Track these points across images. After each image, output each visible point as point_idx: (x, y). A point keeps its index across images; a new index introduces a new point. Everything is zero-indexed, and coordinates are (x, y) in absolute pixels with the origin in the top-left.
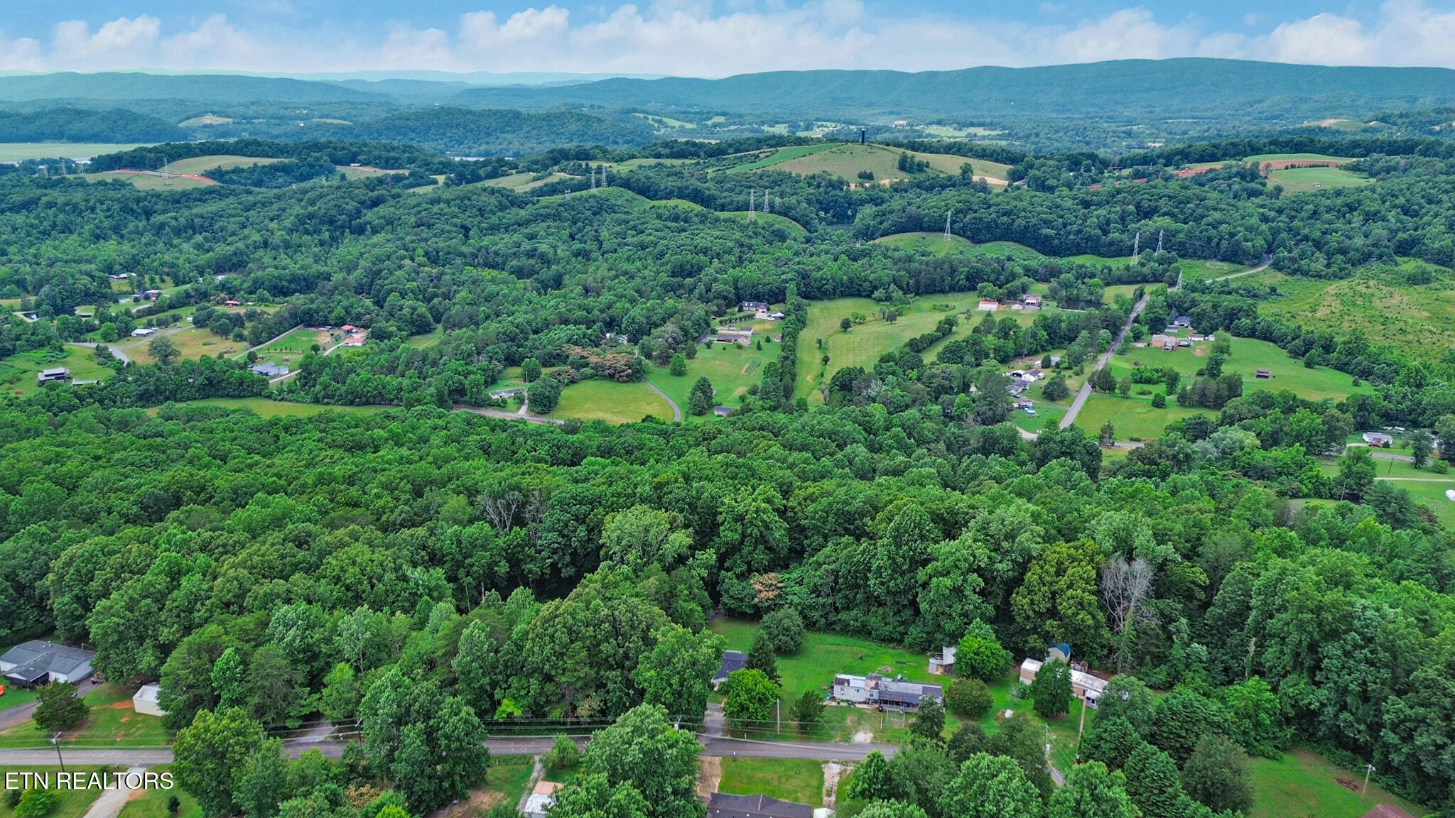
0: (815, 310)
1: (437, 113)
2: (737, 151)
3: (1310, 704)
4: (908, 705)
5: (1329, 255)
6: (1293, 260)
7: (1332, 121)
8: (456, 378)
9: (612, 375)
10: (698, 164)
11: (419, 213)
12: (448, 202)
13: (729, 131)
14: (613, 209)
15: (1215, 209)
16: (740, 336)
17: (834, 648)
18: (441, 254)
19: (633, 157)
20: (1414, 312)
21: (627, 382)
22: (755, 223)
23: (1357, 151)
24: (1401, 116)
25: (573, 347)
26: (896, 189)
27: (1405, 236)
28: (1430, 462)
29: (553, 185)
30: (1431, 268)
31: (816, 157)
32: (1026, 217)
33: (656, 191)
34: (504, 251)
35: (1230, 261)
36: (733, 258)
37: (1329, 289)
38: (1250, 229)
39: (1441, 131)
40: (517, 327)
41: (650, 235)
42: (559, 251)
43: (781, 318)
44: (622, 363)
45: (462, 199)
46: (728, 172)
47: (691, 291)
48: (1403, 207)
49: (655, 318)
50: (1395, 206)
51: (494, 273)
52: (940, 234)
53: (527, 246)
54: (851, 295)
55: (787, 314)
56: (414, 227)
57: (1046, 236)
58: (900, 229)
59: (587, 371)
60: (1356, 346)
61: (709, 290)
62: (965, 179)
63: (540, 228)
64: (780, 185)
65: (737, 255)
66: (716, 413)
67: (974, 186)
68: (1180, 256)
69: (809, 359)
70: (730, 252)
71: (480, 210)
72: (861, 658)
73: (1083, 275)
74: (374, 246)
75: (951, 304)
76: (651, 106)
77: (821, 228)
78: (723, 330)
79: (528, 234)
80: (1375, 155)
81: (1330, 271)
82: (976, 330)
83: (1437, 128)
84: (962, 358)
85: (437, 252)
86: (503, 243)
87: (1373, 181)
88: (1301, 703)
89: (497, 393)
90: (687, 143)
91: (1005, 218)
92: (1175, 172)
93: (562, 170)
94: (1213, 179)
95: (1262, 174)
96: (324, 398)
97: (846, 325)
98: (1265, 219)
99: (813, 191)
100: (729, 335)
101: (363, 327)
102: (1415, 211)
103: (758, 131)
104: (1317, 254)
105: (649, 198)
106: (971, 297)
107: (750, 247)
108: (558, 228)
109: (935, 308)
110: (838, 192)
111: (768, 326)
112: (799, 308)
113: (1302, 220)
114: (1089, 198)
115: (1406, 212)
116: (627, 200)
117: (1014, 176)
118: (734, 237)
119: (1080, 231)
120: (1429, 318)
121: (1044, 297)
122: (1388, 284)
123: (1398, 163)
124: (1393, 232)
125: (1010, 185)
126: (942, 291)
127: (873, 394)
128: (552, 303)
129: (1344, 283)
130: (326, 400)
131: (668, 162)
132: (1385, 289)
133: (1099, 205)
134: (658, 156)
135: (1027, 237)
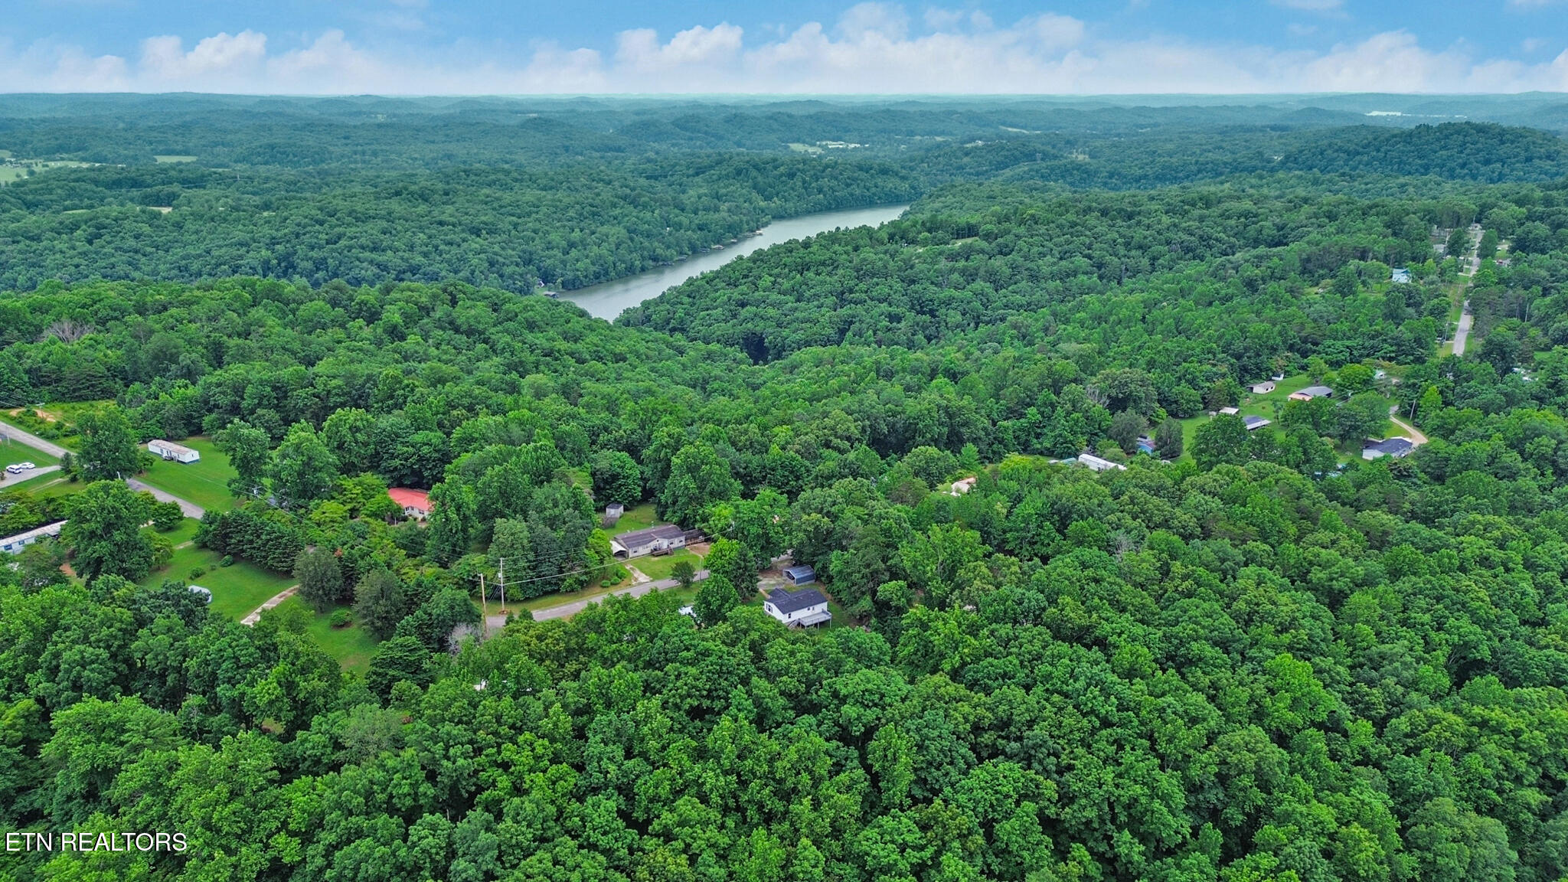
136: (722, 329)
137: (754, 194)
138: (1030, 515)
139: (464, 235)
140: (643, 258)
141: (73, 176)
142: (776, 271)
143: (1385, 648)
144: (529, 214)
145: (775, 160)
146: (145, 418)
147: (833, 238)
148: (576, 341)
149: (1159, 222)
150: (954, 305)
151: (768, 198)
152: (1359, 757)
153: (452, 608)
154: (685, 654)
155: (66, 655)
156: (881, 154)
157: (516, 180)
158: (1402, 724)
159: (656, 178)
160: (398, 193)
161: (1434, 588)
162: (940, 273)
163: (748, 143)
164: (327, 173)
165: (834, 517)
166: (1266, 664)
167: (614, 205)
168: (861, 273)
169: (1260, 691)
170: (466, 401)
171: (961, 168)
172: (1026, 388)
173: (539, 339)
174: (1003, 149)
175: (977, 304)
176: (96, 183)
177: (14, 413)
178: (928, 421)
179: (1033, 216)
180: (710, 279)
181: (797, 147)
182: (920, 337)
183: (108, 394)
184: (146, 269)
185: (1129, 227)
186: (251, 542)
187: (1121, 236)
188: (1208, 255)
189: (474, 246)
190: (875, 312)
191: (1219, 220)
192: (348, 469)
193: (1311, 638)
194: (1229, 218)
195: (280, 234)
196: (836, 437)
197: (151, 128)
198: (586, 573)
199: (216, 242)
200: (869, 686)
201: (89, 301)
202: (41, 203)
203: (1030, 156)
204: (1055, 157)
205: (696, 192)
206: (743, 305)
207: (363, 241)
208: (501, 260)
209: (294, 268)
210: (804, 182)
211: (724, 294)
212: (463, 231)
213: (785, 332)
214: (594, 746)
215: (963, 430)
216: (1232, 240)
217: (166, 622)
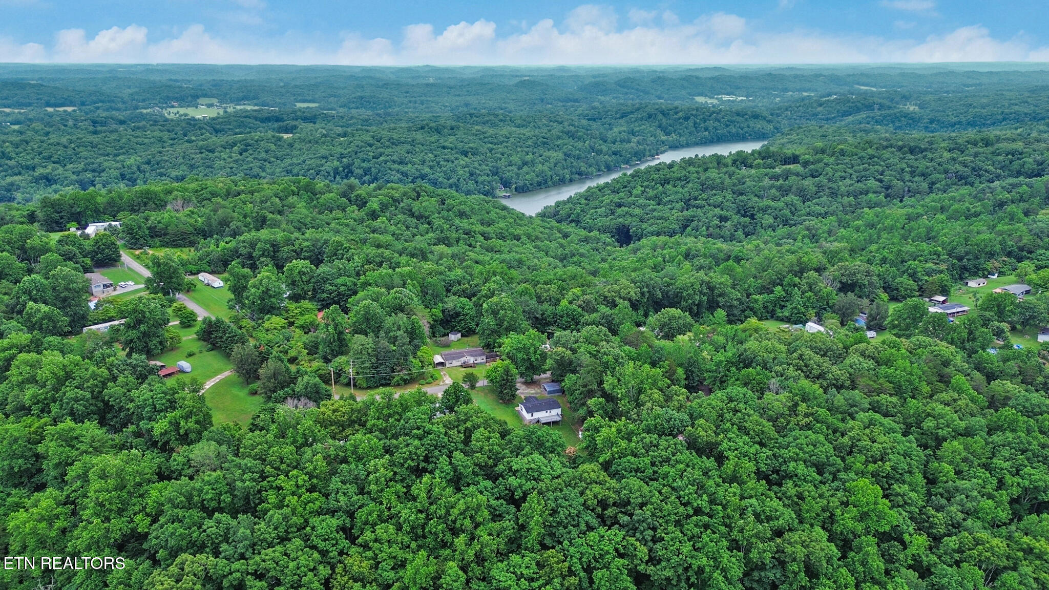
136: (602, 222)
137: (659, 131)
138: (721, 362)
139: (456, 156)
140: (572, 173)
141: (244, 114)
142: (646, 184)
143: (959, 483)
144: (501, 143)
145: (676, 108)
146: (200, 259)
147: (690, 162)
148: (489, 226)
149: (941, 157)
150: (769, 212)
151: (668, 134)
152: (910, 562)
153: (306, 388)
154: (415, 431)
155: (67, 394)
156: (760, 105)
157: (501, 121)
158: (952, 542)
159: (594, 120)
160: (422, 128)
161: (1022, 443)
162: (764, 188)
163: (666, 96)
164: (389, 114)
165: (574, 351)
166: (847, 484)
167: (559, 138)
168: (704, 187)
169: (835, 502)
170: (378, 260)
171: (815, 115)
172: (778, 272)
173: (464, 224)
174: (849, 102)
175: (787, 212)
176: (256, 119)
177: (137, 252)
178: (691, 291)
179: (842, 150)
180: (600, 189)
181: (700, 99)
182: (740, 233)
183: (192, 244)
184: (268, 171)
185: (916, 160)
186: (221, 337)
187: (909, 166)
188: (977, 182)
189: (462, 162)
190: (710, 214)
191: (990, 156)
192: (295, 298)
193: (894, 469)
194: (999, 154)
195: (346, 152)
196: (620, 298)
197: (296, 86)
198: (409, 374)
199: (310, 156)
200: (532, 466)
201: (199, 188)
202: (223, 130)
203: (870, 107)
204: (890, 108)
205: (619, 129)
206: (620, 206)
207: (395, 157)
208: (478, 172)
209: (352, 173)
210: (695, 123)
211: (607, 199)
212: (457, 153)
213: (644, 226)
214: (335, 483)
215: (719, 299)
216: (998, 171)
217: (125, 380)
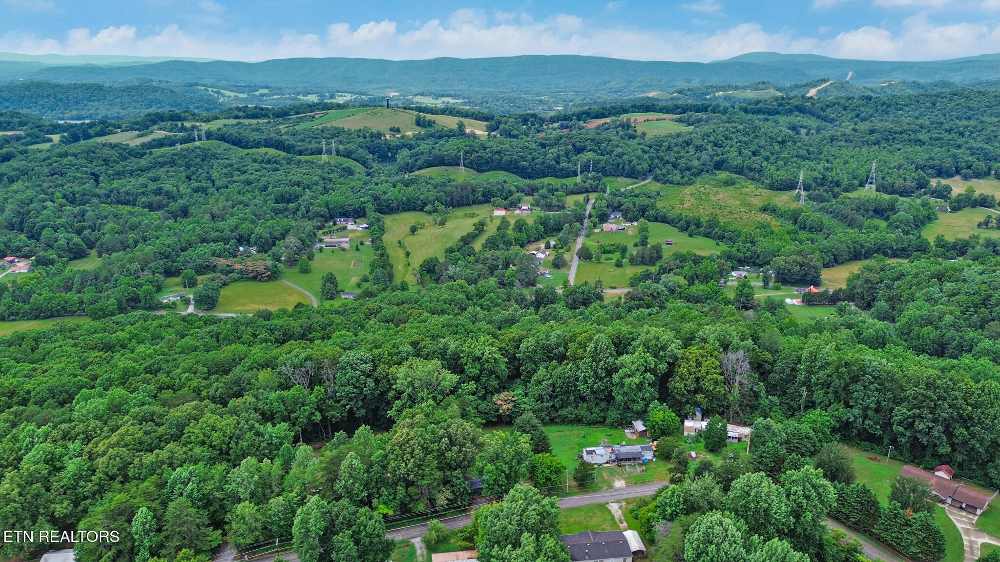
0: (388, 220)
1: (27, 86)
2: (297, 113)
3: (849, 418)
4: (635, 459)
5: (682, 171)
6: (664, 175)
7: (654, 93)
8: (130, 290)
9: (256, 277)
10: (269, 122)
11: (51, 165)
12: (75, 155)
13: (274, 99)
14: (215, 156)
15: (618, 147)
16: (342, 242)
17: (562, 434)
18: (77, 196)
19: (217, 118)
20: (732, 201)
21: (267, 281)
22: (329, 163)
23: (678, 110)
24: (689, 90)
25: (218, 259)
26: (418, 138)
27: (718, 158)
28: (771, 285)
29: (160, 140)
30: (734, 176)
31: (356, 117)
32: (510, 155)
33: (247, 143)
34: (134, 190)
35: (631, 177)
36: (320, 188)
37: (685, 191)
38: (639, 158)
39: (710, 99)
40: (169, 247)
41: (252, 174)
42: (181, 189)
43: (367, 228)
44: (262, 267)
45: (88, 153)
46: (297, 128)
47: (294, 213)
48: (714, 142)
49: (275, 234)
50: (710, 142)
51: (128, 208)
52: (457, 167)
53: (152, 186)
54: (409, 210)
55: (371, 225)
56: (48, 176)
57: (523, 166)
58: (429, 164)
59: (234, 275)
60: (713, 223)
61: (308, 211)
62: (460, 131)
63: (161, 172)
64: (338, 137)
65: (323, 185)
66: (343, 297)
67: (468, 136)
68: (604, 176)
69: (396, 256)
70: (316, 184)
71: (104, 160)
72: (584, 437)
73: (552, 190)
74: (16, 192)
75: (476, 212)
76: (204, 81)
77: (375, 165)
78: (327, 239)
79: (152, 177)
80: (690, 113)
81: (684, 180)
82: (499, 229)
83: (708, 97)
84: (498, 246)
85: (74, 195)
86: (131, 184)
87: (692, 128)
88: (843, 419)
89: (167, 298)
90: (256, 108)
91: (497, 156)
92: (585, 125)
93: (161, 129)
94: (607, 129)
95: (633, 125)
96: (9, 316)
97: (413, 230)
98: (644, 151)
99: (362, 140)
100: (334, 242)
101: (24, 257)
102: (720, 144)
103: (295, 99)
104: (675, 171)
105: (241, 147)
106: (487, 207)
107: (330, 180)
108: (175, 171)
109: (466, 216)
110: (379, 141)
111: (358, 234)
112: (378, 220)
113: (663, 152)
114: (544, 142)
115: (716, 145)
116: (225, 150)
117: (491, 129)
118: (317, 173)
119: (543, 163)
120: (741, 205)
121: (531, 205)
122: (715, 186)
123: (702, 117)
124: (712, 157)
125: (489, 135)
126: (468, 205)
127: (451, 274)
128: (187, 228)
129: (692, 187)
130: (11, 318)
131: (246, 122)
132: (715, 190)
133: (552, 146)
134: (236, 117)
135: (512, 167)
